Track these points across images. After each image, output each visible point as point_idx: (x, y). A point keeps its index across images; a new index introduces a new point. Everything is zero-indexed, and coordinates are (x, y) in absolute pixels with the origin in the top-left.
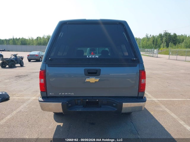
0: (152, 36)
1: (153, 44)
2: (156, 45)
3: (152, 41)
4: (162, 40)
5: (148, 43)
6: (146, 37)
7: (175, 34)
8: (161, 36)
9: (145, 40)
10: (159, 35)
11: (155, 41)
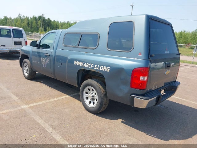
0: (25, 17)
1: (28, 26)
2: (31, 28)
3: (27, 23)
4: (37, 23)
5: (22, 24)
6: (18, 17)
7: (49, 19)
8: (35, 18)
9: (18, 21)
10: (33, 17)
11: (30, 23)
